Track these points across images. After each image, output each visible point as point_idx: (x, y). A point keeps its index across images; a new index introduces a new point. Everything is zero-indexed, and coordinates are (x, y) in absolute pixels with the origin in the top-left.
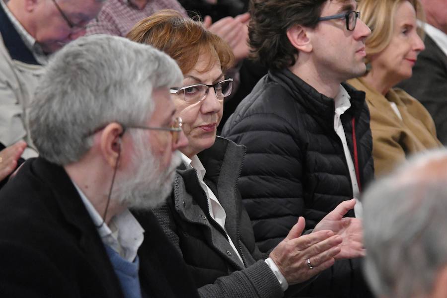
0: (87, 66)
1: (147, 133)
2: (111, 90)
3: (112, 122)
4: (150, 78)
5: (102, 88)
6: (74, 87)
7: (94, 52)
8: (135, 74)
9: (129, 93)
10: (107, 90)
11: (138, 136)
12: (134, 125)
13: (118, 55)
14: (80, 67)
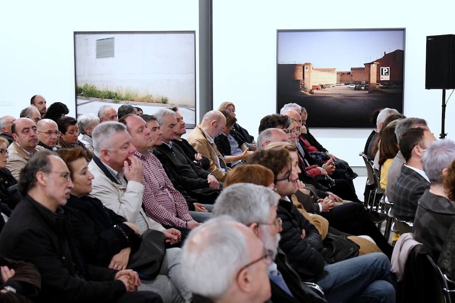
0: (239, 197)
1: (268, 226)
2: (252, 207)
3: (254, 222)
4: (267, 201)
5: (247, 207)
6: (235, 208)
7: (241, 191)
8: (261, 200)
9: (260, 208)
10: (250, 208)
11: (264, 227)
12: (263, 224)
13: (252, 191)
14: (236, 198)
